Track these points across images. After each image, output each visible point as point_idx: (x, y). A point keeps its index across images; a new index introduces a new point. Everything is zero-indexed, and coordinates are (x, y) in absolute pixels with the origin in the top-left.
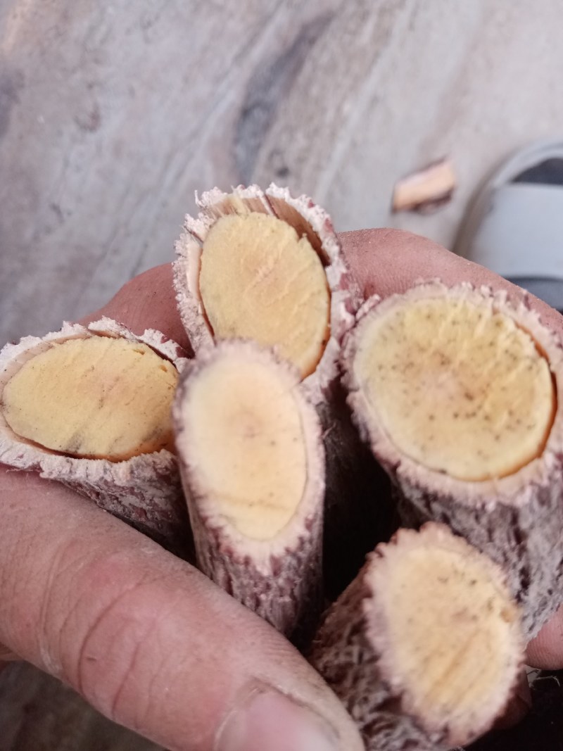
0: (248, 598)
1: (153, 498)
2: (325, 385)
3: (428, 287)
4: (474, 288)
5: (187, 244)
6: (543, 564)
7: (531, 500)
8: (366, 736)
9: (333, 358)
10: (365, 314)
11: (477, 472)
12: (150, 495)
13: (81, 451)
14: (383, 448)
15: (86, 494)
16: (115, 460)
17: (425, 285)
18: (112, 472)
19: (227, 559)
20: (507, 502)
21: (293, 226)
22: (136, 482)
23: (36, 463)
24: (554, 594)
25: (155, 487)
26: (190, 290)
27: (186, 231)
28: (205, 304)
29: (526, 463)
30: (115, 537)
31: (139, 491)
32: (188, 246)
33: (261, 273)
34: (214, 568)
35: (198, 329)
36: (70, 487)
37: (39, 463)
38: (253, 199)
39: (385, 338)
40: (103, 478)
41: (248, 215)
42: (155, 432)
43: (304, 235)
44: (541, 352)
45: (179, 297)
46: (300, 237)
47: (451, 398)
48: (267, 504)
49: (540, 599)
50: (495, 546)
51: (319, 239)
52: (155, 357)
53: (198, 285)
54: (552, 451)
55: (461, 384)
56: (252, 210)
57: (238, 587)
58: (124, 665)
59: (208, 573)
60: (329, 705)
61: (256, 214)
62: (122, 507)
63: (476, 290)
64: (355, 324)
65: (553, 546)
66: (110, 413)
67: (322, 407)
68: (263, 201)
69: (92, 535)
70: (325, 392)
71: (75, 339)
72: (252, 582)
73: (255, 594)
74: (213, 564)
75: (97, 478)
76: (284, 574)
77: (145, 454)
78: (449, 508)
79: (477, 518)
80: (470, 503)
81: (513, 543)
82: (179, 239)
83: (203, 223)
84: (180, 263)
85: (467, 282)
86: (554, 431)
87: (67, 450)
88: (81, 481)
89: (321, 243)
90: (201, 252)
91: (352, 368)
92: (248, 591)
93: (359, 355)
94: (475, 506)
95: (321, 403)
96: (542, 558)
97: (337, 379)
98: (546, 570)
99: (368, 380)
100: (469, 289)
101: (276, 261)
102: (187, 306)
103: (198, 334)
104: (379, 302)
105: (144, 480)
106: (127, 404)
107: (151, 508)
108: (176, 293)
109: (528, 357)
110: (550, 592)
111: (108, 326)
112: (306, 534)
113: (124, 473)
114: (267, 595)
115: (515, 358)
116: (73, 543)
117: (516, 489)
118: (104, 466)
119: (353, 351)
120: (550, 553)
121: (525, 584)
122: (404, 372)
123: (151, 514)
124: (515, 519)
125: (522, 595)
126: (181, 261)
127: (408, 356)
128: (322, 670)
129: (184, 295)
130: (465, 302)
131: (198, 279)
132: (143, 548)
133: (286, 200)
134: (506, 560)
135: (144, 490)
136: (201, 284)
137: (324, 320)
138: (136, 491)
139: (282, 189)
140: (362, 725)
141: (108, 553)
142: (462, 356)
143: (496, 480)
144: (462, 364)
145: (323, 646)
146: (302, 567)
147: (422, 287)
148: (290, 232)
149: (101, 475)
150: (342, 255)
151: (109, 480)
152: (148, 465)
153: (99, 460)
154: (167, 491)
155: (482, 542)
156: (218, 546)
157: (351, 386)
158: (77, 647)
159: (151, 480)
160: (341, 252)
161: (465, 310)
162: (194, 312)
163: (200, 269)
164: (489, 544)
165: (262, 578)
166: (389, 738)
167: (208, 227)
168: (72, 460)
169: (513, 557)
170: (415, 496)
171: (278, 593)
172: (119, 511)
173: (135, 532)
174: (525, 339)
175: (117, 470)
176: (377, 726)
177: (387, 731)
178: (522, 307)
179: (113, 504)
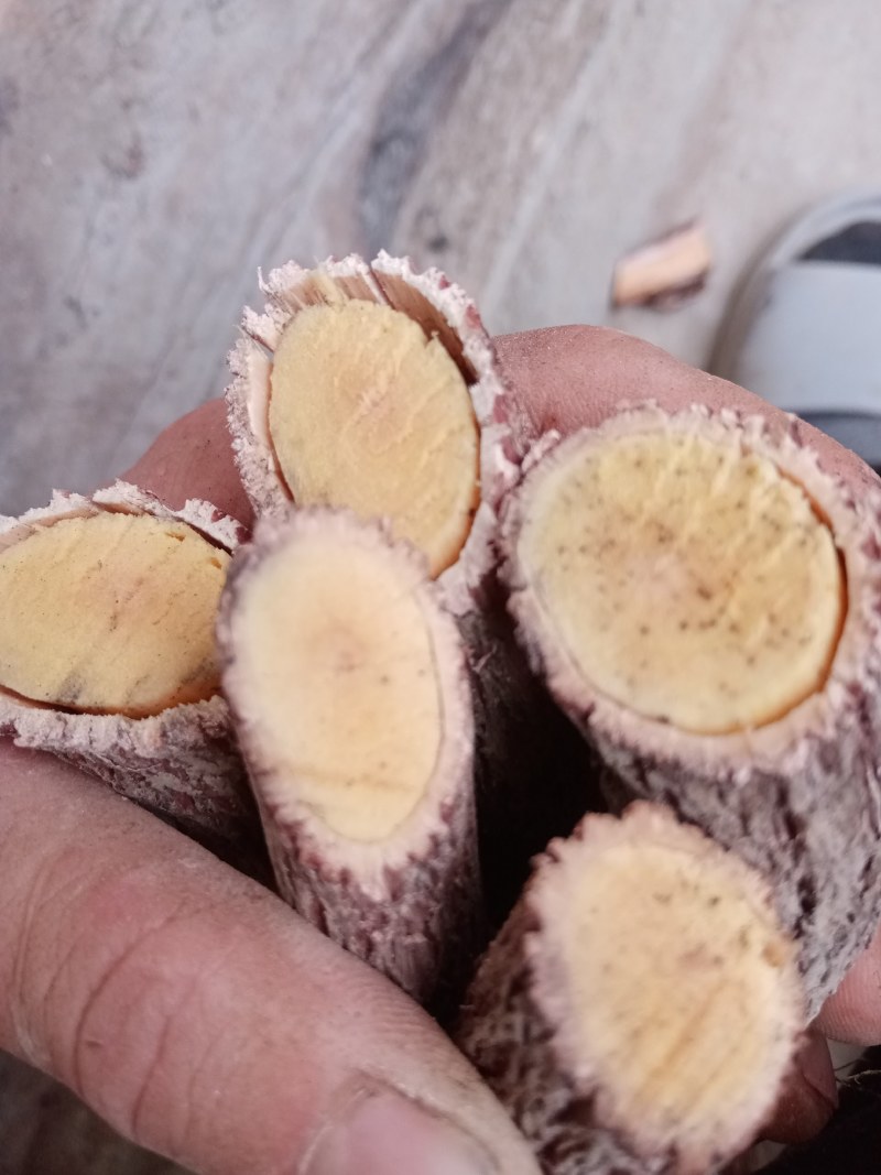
0: (353, 938)
1: (202, 776)
2: (475, 582)
3: (638, 415)
4: (711, 412)
5: (247, 355)
6: (835, 871)
7: (808, 763)
8: (547, 1163)
9: (485, 537)
10: (536, 463)
11: (720, 721)
12: (197, 771)
13: (81, 702)
14: (565, 683)
15: (94, 773)
16: (137, 714)
17: (631, 411)
18: (132, 735)
19: (312, 874)
20: (767, 767)
21: (418, 321)
22: (171, 751)
23: (7, 722)
24: (857, 920)
25: (204, 758)
26: (255, 432)
27: (245, 334)
28: (278, 454)
29: (798, 702)
30: (136, 841)
31: (178, 765)
32: (248, 359)
33: (367, 400)
34: (295, 890)
35: (269, 496)
36: (66, 761)
37: (12, 722)
38: (352, 278)
39: (568, 501)
40: (116, 745)
41: (344, 305)
42: (201, 668)
43: (434, 334)
44: (820, 516)
45: (236, 445)
46: (430, 338)
47: (676, 597)
48: (378, 780)
49: (835, 929)
50: (753, 843)
51: (458, 339)
52: (203, 544)
53: (267, 424)
54: (840, 680)
55: (691, 573)
56: (351, 297)
57: (335, 921)
58: (145, 1053)
59: (289, 899)
60: (484, 1115)
61: (357, 303)
62: (154, 794)
63: (714, 417)
64: (521, 480)
65: (851, 840)
66: (129, 638)
67: (471, 619)
68: (368, 280)
69: (100, 838)
70: (475, 593)
71: (72, 518)
72: (357, 912)
73: (364, 931)
74: (293, 884)
75: (108, 745)
76: (409, 897)
77: (186, 703)
78: (676, 781)
79: (722, 796)
80: (708, 771)
81: (784, 837)
82: (235, 348)
83: (272, 321)
84: (238, 388)
85: (699, 403)
86: (843, 646)
87: (58, 701)
88: (81, 750)
89: (461, 345)
90: (271, 367)
91: (515, 552)
92: (351, 927)
93: (526, 531)
94: (715, 776)
95: (470, 613)
96: (833, 861)
97: (493, 572)
98: (842, 881)
99: (541, 572)
100: (703, 415)
101: (392, 380)
102: (250, 459)
103: (268, 504)
104: (558, 443)
105: (184, 748)
106: (155, 624)
107: (200, 792)
108: (231, 438)
109: (799, 525)
110: (851, 918)
111: (125, 496)
112: (443, 830)
113: (150, 737)
114: (384, 934)
115: (778, 528)
116: (68, 853)
117: (782, 745)
118: (119, 725)
119: (517, 524)
120: (847, 852)
121: (808, 906)
122: (599, 556)
123: (202, 804)
124: (783, 797)
125: (804, 925)
126: (238, 384)
127: (607, 529)
128: (473, 1054)
129: (245, 440)
130: (696, 437)
131: (267, 414)
132: (181, 858)
133: (405, 278)
134: (774, 866)
135: (186, 764)
136: (272, 423)
137: (469, 474)
138: (172, 765)
139: (397, 260)
140: (538, 1145)
141: (123, 868)
142: (693, 526)
143: (749, 731)
144: (692, 540)
145: (476, 1014)
146: (441, 885)
147: (627, 414)
148: (412, 331)
149: (114, 741)
150: (497, 367)
151: (127, 748)
152: (191, 722)
153: (110, 716)
154: (223, 765)
155: (732, 837)
156: (297, 852)
157: (514, 582)
158: (71, 1023)
159: (195, 748)
160: (496, 362)
161: (696, 450)
162: (261, 467)
163: (269, 397)
164: (744, 839)
165: (372, 905)
166: (583, 1166)
167: (280, 327)
168: (67, 716)
169: (786, 861)
170: (620, 762)
171: (404, 929)
172: (150, 798)
173: (172, 834)
174: (794, 495)
175: (139, 732)
176: (563, 1147)
177: (578, 1155)
178: (788, 442)
179: (140, 787)
